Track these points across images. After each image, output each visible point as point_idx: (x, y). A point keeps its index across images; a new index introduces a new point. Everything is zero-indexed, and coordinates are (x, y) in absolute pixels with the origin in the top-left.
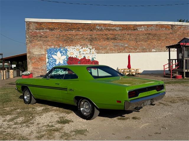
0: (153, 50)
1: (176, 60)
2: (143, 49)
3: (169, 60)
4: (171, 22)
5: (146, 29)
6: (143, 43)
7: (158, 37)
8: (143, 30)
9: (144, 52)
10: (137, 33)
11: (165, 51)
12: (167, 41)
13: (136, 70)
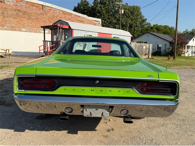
0: (23, 29)
1: (51, 42)
2: (12, 27)
3: (44, 41)
4: (42, 2)
5: (15, 4)
6: (11, 19)
7: (28, 15)
8: (12, 4)
9: (13, 30)
10: (4, 7)
11: (35, 32)
12: (37, 21)
13: (6, 50)
